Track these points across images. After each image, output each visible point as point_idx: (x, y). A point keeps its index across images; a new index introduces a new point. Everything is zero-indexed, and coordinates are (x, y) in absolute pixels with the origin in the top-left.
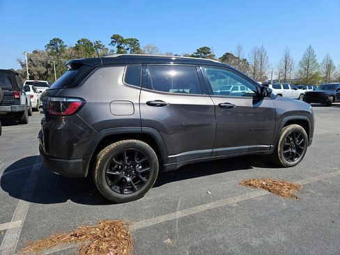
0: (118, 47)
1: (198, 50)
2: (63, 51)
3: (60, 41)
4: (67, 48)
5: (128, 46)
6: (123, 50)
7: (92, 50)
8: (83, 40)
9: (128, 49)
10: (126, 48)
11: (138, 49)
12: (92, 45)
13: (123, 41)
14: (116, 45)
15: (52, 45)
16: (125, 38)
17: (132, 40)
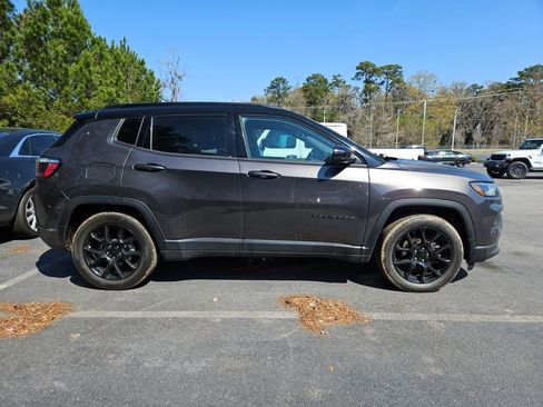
0: (367, 81)
1: (520, 73)
2: (286, 95)
3: (284, 81)
4: (292, 90)
5: (383, 78)
6: (373, 86)
7: (326, 90)
8: (314, 77)
9: (382, 83)
10: (379, 81)
11: (398, 81)
12: (326, 81)
13: (375, 71)
14: (364, 78)
15: (273, 87)
16: (378, 66)
17: (390, 67)
